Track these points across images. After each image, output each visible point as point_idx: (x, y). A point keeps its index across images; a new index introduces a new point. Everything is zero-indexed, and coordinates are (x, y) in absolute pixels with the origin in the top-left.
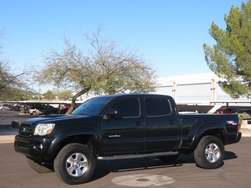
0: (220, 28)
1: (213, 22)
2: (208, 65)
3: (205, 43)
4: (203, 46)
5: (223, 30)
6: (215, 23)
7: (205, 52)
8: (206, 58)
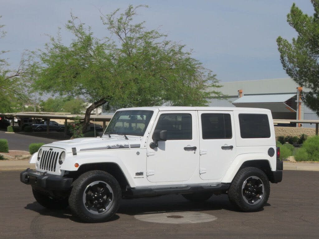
0: (304, 13)
1: (294, 5)
2: (284, 69)
3: (280, 37)
4: (277, 41)
5: (309, 16)
6: (296, 6)
7: (279, 49)
8: (282, 57)
